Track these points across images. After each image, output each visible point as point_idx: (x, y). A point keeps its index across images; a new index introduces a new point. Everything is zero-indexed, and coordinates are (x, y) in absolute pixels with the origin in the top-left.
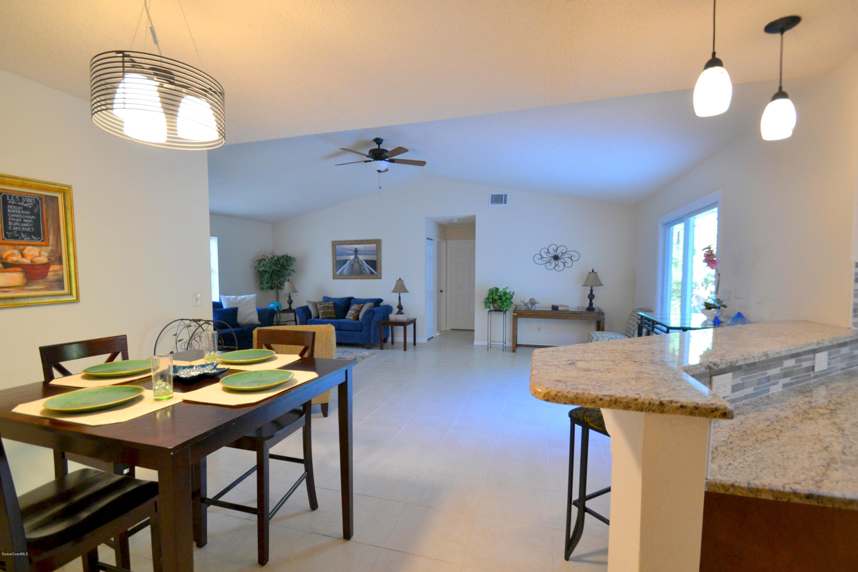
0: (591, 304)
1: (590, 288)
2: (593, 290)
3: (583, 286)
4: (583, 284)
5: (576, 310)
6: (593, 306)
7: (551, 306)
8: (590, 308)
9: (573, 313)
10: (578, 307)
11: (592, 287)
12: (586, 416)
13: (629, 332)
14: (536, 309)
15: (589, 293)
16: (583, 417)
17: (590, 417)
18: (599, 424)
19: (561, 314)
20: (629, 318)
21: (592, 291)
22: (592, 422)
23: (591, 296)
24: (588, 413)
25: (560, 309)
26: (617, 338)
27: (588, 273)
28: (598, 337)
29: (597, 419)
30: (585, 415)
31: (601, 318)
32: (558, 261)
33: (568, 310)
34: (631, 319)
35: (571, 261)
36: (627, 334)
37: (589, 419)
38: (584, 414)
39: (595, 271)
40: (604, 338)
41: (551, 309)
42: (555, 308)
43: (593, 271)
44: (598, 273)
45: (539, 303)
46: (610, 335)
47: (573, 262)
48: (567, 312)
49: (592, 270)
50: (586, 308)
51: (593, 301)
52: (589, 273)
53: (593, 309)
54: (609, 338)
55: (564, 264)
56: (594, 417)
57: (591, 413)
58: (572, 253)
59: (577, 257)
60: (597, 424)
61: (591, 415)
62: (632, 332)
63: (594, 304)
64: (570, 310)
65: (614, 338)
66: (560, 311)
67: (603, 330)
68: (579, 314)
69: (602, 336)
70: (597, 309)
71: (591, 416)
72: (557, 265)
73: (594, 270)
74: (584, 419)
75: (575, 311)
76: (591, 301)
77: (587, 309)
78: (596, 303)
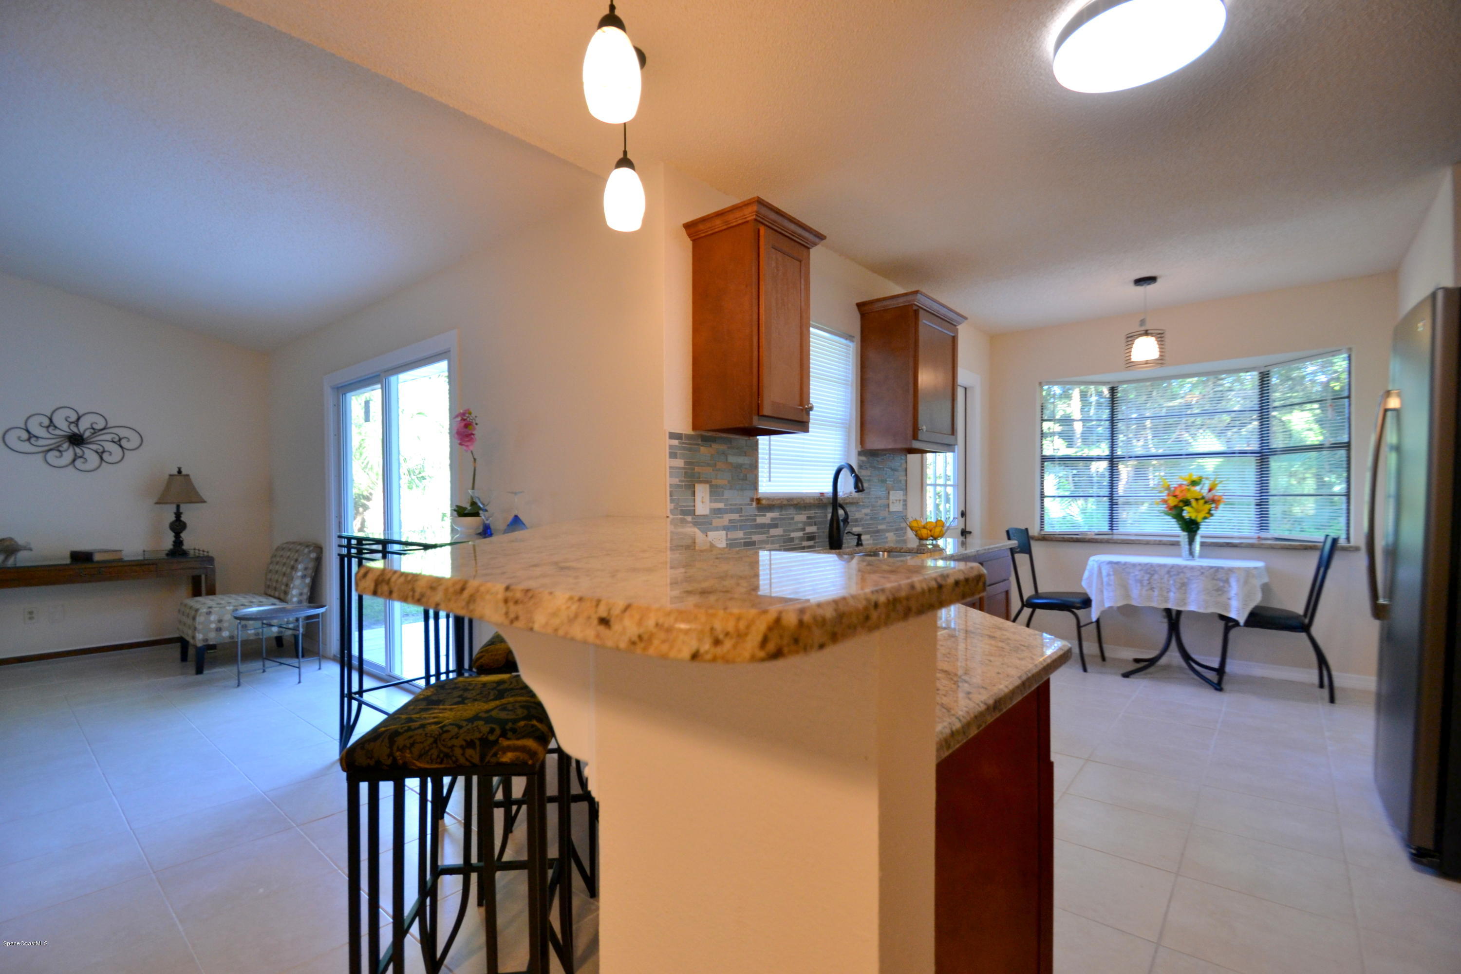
0: (178, 542)
1: (173, 508)
2: (181, 513)
3: (157, 503)
4: (155, 500)
5: (141, 558)
6: (185, 547)
7: (68, 554)
8: (178, 550)
9: (136, 565)
10: (144, 551)
11: (178, 507)
12: (398, 750)
13: (275, 589)
14: (18, 565)
15: (172, 518)
16: (391, 755)
17: (410, 748)
18: (442, 755)
19: (103, 569)
20: (271, 563)
21: (178, 515)
22: (420, 757)
23: (178, 526)
24: (400, 741)
25: (97, 557)
26: (252, 602)
27: (167, 477)
28: (210, 607)
29: (431, 744)
30: (395, 748)
31: (206, 568)
32: (84, 449)
33: (121, 559)
34: (277, 563)
35: (120, 449)
36: (270, 592)
37: (411, 752)
38: (391, 747)
39: (184, 472)
40: (225, 607)
41: (68, 561)
42: (81, 558)
43: (180, 472)
44: (192, 477)
45: (31, 550)
46: (236, 600)
47: (125, 451)
48: (120, 564)
49: (177, 470)
50: (167, 552)
51: (183, 535)
52: (171, 475)
53: (184, 554)
54: (234, 606)
55: (100, 454)
56: (422, 743)
57: (411, 737)
58: (122, 433)
59: (135, 441)
60: (434, 757)
61: (411, 741)
62: (283, 587)
63: (185, 543)
64: (126, 559)
65: (246, 604)
66: (98, 562)
67: (211, 592)
68: (153, 564)
69: (220, 604)
70: (192, 552)
71: (412, 745)
72: (81, 457)
73: (182, 470)
74: (395, 759)
75: (138, 560)
76: (177, 535)
77: (167, 555)
78: (190, 541)
